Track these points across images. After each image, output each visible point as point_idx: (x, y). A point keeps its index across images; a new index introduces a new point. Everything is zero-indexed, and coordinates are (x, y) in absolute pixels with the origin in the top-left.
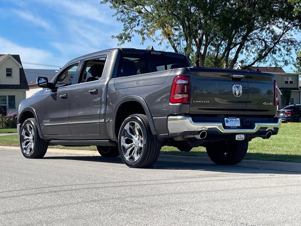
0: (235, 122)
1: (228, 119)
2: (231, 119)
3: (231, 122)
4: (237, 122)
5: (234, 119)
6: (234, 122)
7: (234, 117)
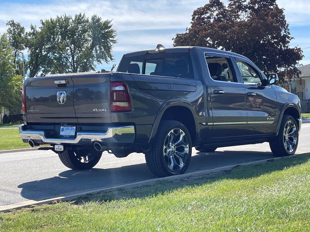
0: (71, 131)
1: (64, 128)
2: (66, 128)
3: (66, 131)
4: (72, 131)
5: (70, 128)
6: (69, 131)
7: (70, 126)
